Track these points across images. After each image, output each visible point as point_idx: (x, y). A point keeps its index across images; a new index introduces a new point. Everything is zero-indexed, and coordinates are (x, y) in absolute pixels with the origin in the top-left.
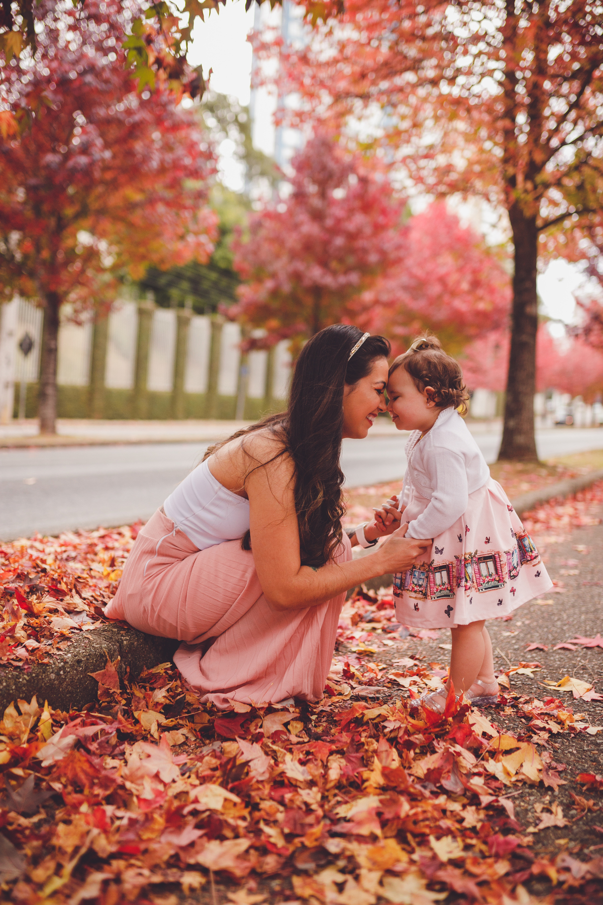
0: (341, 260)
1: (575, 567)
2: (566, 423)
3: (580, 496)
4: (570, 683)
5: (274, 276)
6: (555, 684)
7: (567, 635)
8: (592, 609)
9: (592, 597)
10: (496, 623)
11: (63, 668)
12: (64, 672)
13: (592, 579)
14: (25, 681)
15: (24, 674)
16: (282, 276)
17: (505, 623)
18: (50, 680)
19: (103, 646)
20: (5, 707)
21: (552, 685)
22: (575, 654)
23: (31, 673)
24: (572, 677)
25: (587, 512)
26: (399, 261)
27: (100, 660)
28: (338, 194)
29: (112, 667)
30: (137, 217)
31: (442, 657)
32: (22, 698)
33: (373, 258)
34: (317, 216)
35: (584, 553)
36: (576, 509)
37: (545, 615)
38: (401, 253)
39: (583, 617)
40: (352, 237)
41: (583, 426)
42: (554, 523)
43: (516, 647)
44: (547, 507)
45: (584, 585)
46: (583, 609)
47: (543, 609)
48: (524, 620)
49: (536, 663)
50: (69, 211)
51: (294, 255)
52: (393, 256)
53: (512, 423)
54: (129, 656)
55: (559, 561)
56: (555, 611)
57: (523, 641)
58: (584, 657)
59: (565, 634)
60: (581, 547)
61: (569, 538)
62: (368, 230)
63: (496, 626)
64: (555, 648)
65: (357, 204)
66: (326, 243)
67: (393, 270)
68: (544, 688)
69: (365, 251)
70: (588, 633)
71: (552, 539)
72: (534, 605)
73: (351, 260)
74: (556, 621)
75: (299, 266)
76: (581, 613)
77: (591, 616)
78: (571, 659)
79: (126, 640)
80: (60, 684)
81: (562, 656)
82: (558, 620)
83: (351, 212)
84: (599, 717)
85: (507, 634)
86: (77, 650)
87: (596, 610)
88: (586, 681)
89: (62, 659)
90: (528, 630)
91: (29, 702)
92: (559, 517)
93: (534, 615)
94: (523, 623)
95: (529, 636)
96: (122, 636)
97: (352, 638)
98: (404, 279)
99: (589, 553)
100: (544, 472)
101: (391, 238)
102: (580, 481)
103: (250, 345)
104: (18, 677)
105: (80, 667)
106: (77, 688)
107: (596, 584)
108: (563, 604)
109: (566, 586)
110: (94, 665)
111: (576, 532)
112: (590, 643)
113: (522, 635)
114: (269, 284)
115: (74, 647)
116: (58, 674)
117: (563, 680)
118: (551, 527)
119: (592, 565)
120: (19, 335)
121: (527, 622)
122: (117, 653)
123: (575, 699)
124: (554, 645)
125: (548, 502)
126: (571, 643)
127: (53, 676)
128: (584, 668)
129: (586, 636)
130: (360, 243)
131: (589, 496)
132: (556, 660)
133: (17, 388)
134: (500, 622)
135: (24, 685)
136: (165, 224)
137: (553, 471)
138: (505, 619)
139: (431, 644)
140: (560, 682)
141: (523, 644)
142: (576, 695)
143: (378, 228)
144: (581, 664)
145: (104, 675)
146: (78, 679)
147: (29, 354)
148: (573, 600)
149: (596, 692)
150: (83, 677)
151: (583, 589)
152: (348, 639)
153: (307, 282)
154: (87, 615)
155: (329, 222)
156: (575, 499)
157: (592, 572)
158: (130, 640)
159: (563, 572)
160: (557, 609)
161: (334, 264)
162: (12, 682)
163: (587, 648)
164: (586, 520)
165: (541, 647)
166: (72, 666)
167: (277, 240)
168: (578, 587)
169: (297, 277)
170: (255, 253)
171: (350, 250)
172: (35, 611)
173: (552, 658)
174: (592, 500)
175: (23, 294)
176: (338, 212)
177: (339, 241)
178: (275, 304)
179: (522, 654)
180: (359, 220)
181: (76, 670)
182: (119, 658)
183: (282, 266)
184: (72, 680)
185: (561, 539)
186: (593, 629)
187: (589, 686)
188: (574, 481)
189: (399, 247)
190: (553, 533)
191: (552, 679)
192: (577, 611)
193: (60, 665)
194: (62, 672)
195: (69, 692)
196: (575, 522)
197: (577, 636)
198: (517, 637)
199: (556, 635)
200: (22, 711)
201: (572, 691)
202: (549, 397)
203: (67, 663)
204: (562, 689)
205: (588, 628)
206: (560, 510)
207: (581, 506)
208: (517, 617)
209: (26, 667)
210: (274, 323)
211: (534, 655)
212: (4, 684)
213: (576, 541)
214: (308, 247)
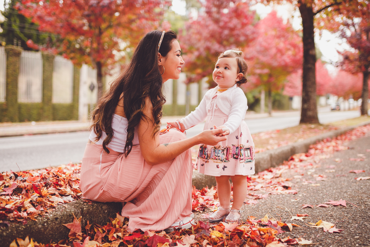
0: (227, 40)
1: (334, 168)
2: (336, 109)
3: (339, 138)
4: (322, 224)
5: (198, 49)
6: (314, 224)
7: (325, 200)
8: (340, 187)
9: (340, 182)
10: (289, 195)
11: (47, 222)
12: (47, 224)
13: (342, 173)
14: (22, 229)
15: (22, 225)
16: (202, 50)
17: (294, 195)
18: (38, 228)
19: (72, 210)
20: (10, 242)
21: (313, 225)
22: (328, 209)
23: (27, 225)
24: (324, 221)
25: (342, 145)
26: (253, 39)
27: (70, 218)
28: (225, 11)
29: (77, 222)
30: (134, 26)
31: (257, 213)
32: (19, 238)
33: (242, 39)
34: (217, 21)
35: (338, 162)
36: (336, 143)
37: (315, 191)
38: (255, 36)
39: (334, 191)
40: (232, 30)
41: (345, 110)
42: (325, 150)
43: (297, 206)
44: (323, 143)
45: (337, 176)
46: (335, 187)
47: (314, 188)
48: (303, 193)
49: (306, 214)
50: (103, 26)
51: (207, 39)
52: (251, 37)
53: (306, 106)
54: (88, 215)
55: (326, 166)
56: (320, 189)
57: (301, 203)
58: (332, 210)
59: (324, 199)
60: (337, 160)
61: (332, 156)
62: (239, 26)
63: (288, 197)
64: (317, 207)
65: (234, 14)
66: (221, 33)
67: (251, 44)
68: (308, 227)
69: (238, 35)
70: (336, 199)
71: (324, 157)
72: (309, 187)
73: (232, 40)
74: (320, 194)
75: (208, 44)
76: (334, 189)
77: (339, 191)
78: (325, 212)
79: (86, 207)
80: (45, 230)
81: (321, 210)
82: (321, 193)
83: (231, 18)
84: (337, 241)
85: (293, 200)
86: (57, 213)
87: (342, 188)
88: (332, 223)
89: (47, 217)
90: (305, 198)
91: (24, 240)
92: (328, 147)
93: (309, 191)
94: (303, 195)
95: (305, 201)
96: (84, 205)
97: (213, 205)
98: (258, 48)
99: (341, 162)
100: (322, 128)
101: (249, 29)
102: (339, 131)
103: (190, 81)
104: (18, 227)
105: (57, 221)
106: (56, 232)
107: (343, 176)
108: (325, 185)
109: (327, 177)
110: (66, 220)
111: (336, 153)
112: (336, 203)
113: (301, 201)
114: (196, 53)
115: (56, 211)
116: (43, 225)
117: (319, 222)
118: (324, 152)
119: (342, 167)
120: (89, 83)
121: (305, 194)
122: (80, 214)
123: (324, 232)
124: (317, 205)
125: (323, 140)
126: (326, 204)
127: (40, 226)
128: (331, 216)
129: (335, 200)
130: (236, 32)
131: (344, 137)
132: (316, 212)
133: (89, 106)
134: (291, 195)
135: (22, 231)
136: (146, 28)
137: (327, 127)
138: (293, 193)
139: (253, 207)
140: (317, 223)
141: (301, 205)
142: (325, 230)
143: (244, 25)
144: (330, 214)
145: (72, 225)
146: (56, 227)
147: (93, 91)
148: (330, 183)
149: (336, 228)
150: (59, 227)
151: (336, 178)
152: (211, 205)
153: (213, 51)
154: (72, 197)
155: (222, 24)
156: (337, 139)
157: (342, 170)
158: (88, 207)
159: (327, 171)
160: (321, 188)
161: (225, 43)
162: (14, 229)
163: (335, 206)
164: (341, 148)
165: (310, 206)
166: (52, 221)
167: (199, 33)
168: (334, 177)
169: (208, 49)
170: (189, 40)
171: (231, 35)
172: (43, 194)
173: (315, 211)
174: (345, 139)
175: (86, 63)
176: (225, 19)
177: (226, 32)
178: (199, 62)
179: (300, 210)
180: (235, 22)
181: (55, 223)
182: (81, 217)
183: (202, 45)
184: (52, 228)
185: (328, 156)
186: (339, 197)
187: (333, 225)
188: (336, 131)
189: (253, 33)
190: (324, 154)
191: (313, 222)
192: (332, 188)
193: (45, 221)
194: (46, 224)
195: (50, 234)
196: (336, 149)
197: (330, 200)
198: (299, 202)
199: (319, 200)
200: (20, 244)
201: (323, 228)
202: (328, 98)
203: (49, 219)
204: (318, 227)
205: (336, 196)
206: (328, 144)
207: (339, 142)
208: (300, 192)
209: (24, 222)
210: (199, 71)
211: (306, 210)
212: (10, 231)
213: (335, 157)
214: (212, 36)
